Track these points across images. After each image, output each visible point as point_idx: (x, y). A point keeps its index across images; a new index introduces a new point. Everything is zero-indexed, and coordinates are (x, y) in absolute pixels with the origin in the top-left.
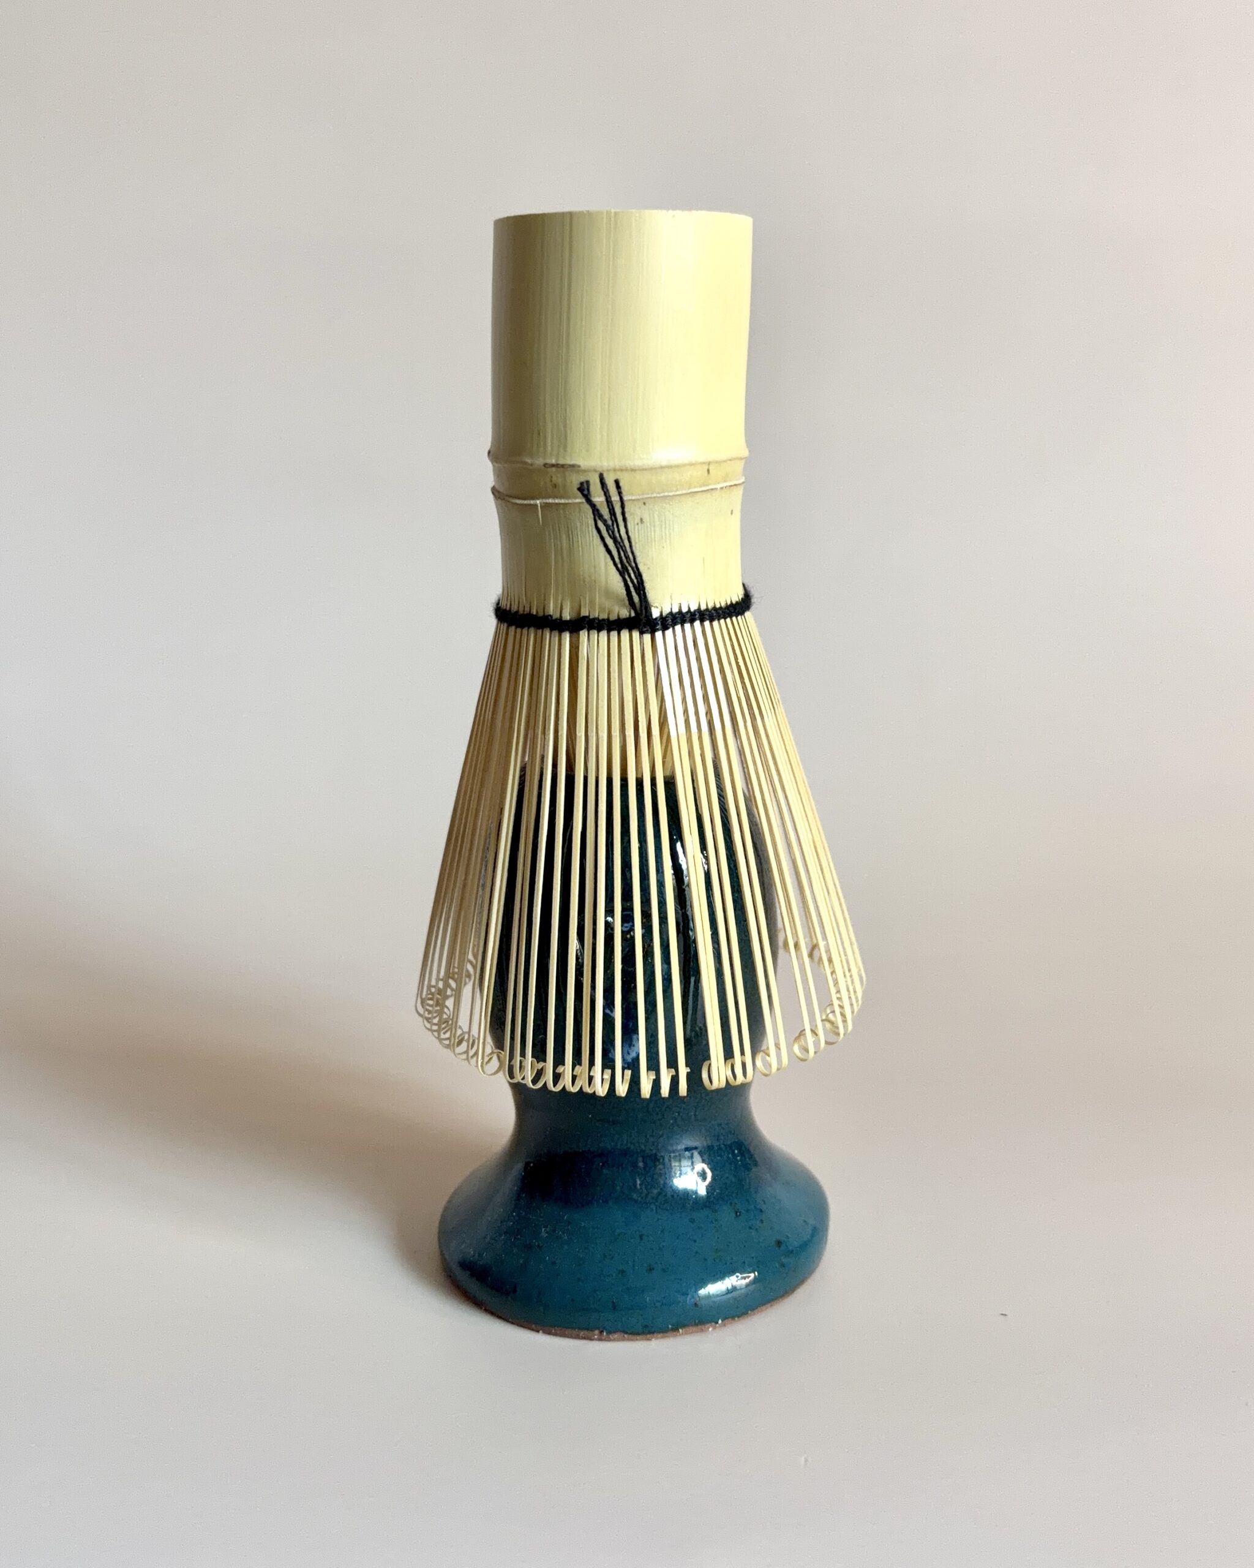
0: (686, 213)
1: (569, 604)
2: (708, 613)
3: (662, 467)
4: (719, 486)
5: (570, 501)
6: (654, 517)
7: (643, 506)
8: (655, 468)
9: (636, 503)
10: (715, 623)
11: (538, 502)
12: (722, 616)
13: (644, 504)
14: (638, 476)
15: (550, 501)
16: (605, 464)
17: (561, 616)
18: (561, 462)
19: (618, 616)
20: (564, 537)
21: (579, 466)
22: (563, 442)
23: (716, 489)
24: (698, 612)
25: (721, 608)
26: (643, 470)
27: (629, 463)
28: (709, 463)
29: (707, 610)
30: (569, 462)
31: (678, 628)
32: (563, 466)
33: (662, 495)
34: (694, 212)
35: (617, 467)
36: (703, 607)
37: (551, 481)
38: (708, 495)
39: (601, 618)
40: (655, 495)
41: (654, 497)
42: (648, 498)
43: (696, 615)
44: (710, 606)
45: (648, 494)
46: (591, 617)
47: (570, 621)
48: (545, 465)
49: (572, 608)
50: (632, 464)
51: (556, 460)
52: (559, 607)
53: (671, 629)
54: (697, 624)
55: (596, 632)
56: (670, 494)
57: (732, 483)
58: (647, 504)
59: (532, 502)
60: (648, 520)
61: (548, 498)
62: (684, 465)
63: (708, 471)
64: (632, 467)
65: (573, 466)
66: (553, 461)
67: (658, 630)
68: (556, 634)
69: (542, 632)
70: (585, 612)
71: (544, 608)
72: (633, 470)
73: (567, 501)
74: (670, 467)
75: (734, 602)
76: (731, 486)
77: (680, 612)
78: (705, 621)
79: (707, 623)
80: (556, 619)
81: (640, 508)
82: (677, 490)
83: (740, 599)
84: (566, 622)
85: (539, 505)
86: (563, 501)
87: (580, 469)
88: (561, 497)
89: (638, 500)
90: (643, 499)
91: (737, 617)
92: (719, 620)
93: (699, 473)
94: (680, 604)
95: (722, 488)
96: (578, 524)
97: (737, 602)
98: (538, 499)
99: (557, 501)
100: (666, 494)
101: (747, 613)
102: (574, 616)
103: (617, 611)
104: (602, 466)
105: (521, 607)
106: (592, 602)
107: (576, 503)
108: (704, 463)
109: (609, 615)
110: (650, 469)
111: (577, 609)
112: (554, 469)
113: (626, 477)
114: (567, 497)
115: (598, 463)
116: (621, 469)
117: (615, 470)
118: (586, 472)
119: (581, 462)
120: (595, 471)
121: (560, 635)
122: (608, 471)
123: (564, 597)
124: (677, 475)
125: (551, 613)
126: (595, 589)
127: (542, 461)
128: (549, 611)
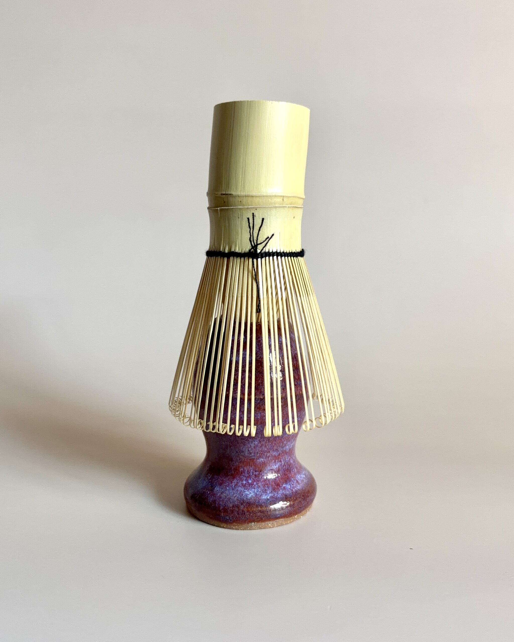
0: (277, 102)
2: (280, 253)
3: (264, 196)
4: (287, 206)
5: (229, 208)
6: (260, 215)
7: (256, 210)
8: (261, 196)
9: (253, 209)
10: (283, 258)
11: (219, 208)
12: (286, 255)
13: (256, 209)
14: (254, 198)
15: (223, 208)
16: (242, 194)
18: (227, 193)
19: (245, 251)
20: (227, 222)
21: (233, 194)
22: (228, 186)
23: (286, 207)
24: (276, 253)
25: (286, 253)
26: (256, 197)
27: (251, 194)
28: (283, 197)
30: (229, 193)
31: (267, 258)
32: (227, 194)
33: (263, 206)
34: (280, 102)
35: (246, 195)
36: (278, 251)
37: (223, 200)
38: (282, 209)
39: (239, 252)
40: (260, 206)
41: (260, 207)
42: (258, 207)
43: (275, 254)
44: (282, 251)
46: (235, 252)
47: (228, 253)
48: (221, 194)
49: (228, 248)
50: (252, 194)
52: (224, 249)
53: (264, 258)
54: (275, 257)
55: (236, 257)
57: (294, 206)
58: (257, 210)
59: (217, 209)
60: (258, 216)
61: (222, 207)
62: (273, 196)
63: (283, 199)
64: (252, 195)
65: (230, 194)
66: (224, 193)
67: (259, 258)
69: (218, 258)
70: (233, 250)
71: (219, 249)
72: (252, 197)
73: (228, 208)
74: (267, 196)
75: (293, 252)
76: (294, 207)
77: (269, 252)
79: (279, 257)
80: (223, 252)
81: (254, 211)
82: (270, 205)
83: (297, 252)
84: (226, 253)
85: (219, 209)
86: (227, 208)
87: (233, 195)
88: (226, 206)
89: (254, 208)
90: (255, 208)
91: (293, 257)
92: (285, 257)
93: (279, 200)
94: (269, 249)
95: (289, 207)
96: (232, 216)
97: (294, 252)
98: (219, 207)
99: (225, 208)
100: (265, 206)
101: (300, 257)
102: (229, 251)
103: (244, 250)
104: (241, 195)
105: (213, 249)
106: (236, 246)
107: (231, 208)
108: (281, 196)
109: (241, 251)
110: (259, 196)
111: (230, 249)
112: (224, 196)
113: (250, 199)
114: (228, 206)
115: (240, 194)
116: (248, 196)
117: (245, 196)
118: (235, 197)
119: (234, 193)
120: (239, 196)
121: (223, 258)
122: (243, 196)
123: (226, 244)
124: (270, 200)
125: (221, 250)
126: (237, 241)
127: (220, 193)
128: (220, 250)
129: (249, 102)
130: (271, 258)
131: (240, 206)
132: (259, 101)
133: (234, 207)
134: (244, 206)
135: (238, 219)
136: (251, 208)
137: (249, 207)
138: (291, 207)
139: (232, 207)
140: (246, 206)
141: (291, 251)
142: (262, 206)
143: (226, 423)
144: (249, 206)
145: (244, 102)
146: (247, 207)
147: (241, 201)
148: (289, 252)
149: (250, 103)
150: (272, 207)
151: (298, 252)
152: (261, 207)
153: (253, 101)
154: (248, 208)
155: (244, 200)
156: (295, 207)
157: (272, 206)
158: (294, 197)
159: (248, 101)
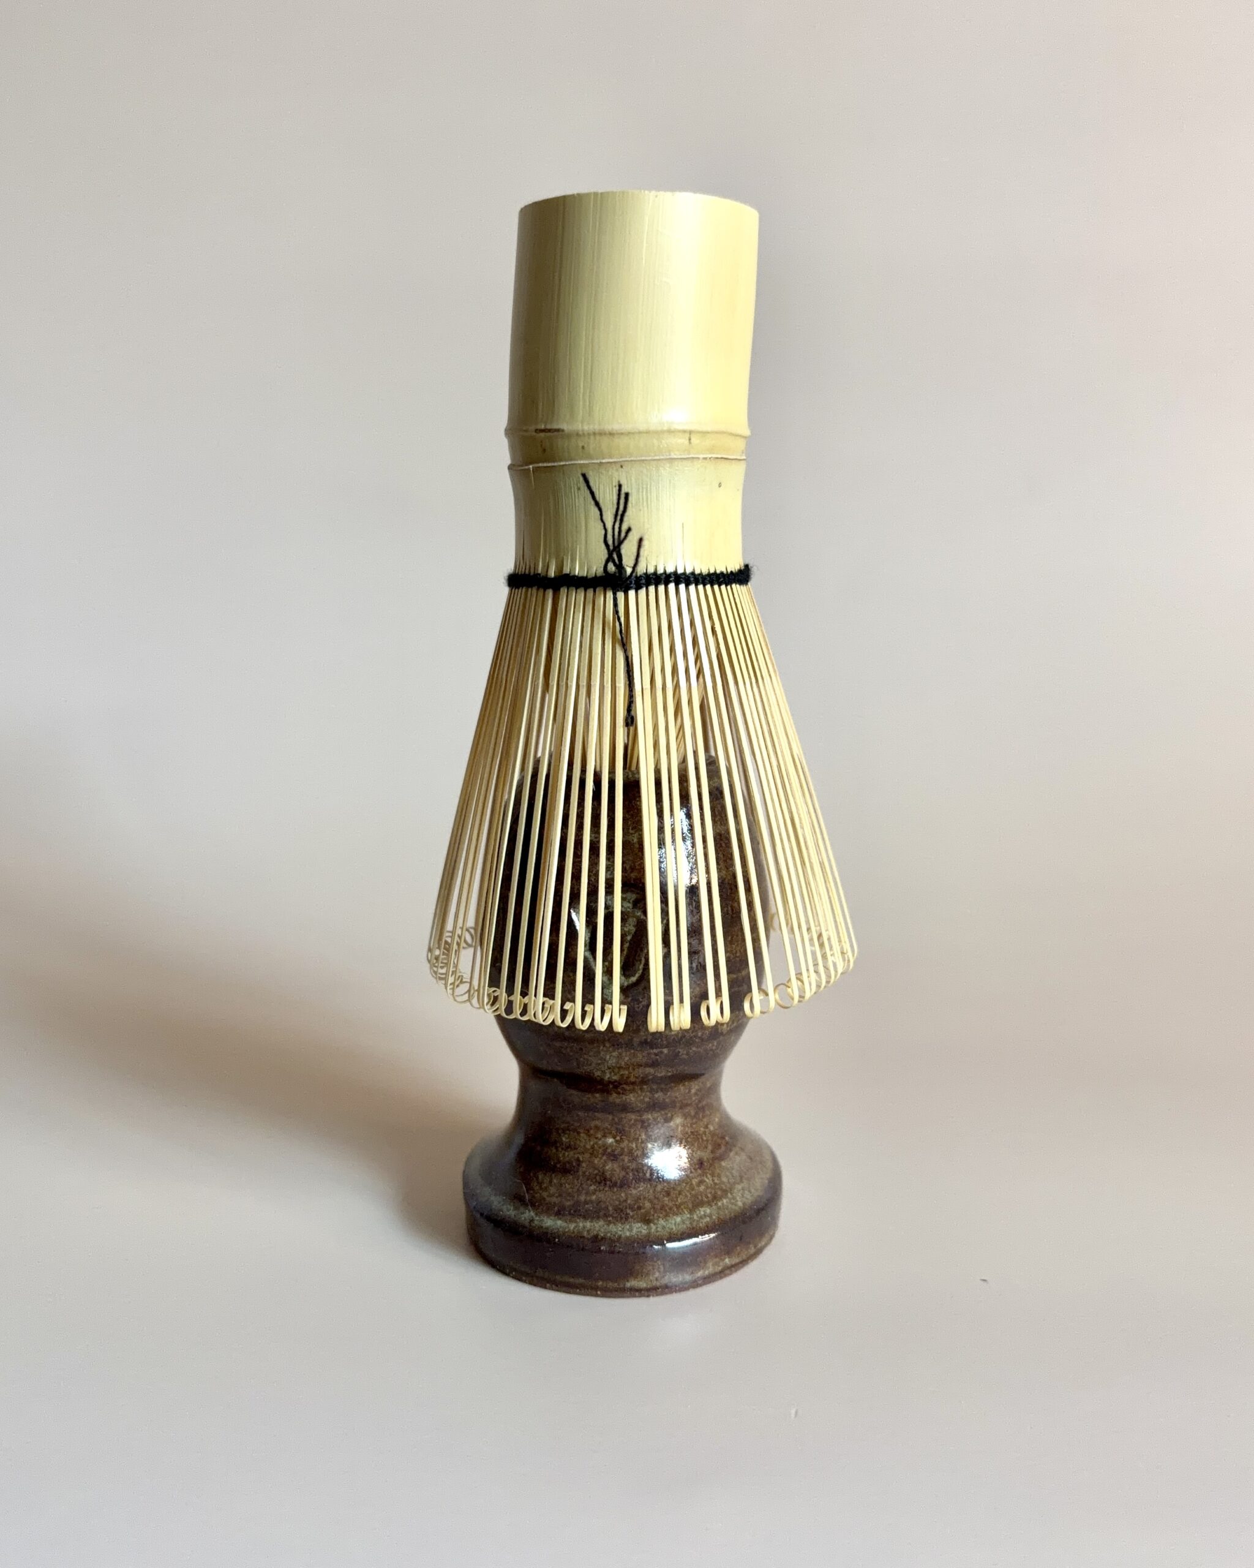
0: (669, 194)
1: (554, 563)
2: (683, 576)
3: (640, 433)
4: (701, 456)
5: (556, 464)
6: (631, 480)
7: (620, 469)
8: (633, 433)
9: (613, 465)
10: (692, 587)
11: (531, 466)
12: (701, 581)
13: (622, 467)
14: (616, 440)
15: (540, 465)
16: (586, 428)
17: (547, 575)
18: (549, 427)
19: (596, 573)
20: (551, 500)
21: (563, 431)
22: (552, 409)
23: (698, 458)
24: (674, 575)
25: (701, 574)
26: (621, 434)
27: (608, 427)
28: (690, 432)
29: (684, 574)
30: (555, 426)
31: (652, 589)
32: (550, 431)
33: (638, 459)
35: (597, 431)
36: (680, 571)
37: (541, 445)
38: (688, 463)
39: (581, 575)
40: (632, 459)
41: (631, 461)
42: (624, 461)
43: (671, 577)
44: (688, 571)
45: (626, 457)
46: (571, 575)
47: (555, 578)
48: (536, 431)
49: (556, 566)
50: (611, 429)
51: (545, 426)
52: (546, 567)
53: (644, 589)
54: (672, 586)
55: (574, 589)
56: (647, 458)
57: (719, 456)
58: (624, 467)
59: (527, 467)
61: (539, 462)
62: (663, 432)
63: (690, 439)
64: (611, 431)
65: (558, 430)
66: (543, 427)
67: (631, 588)
68: (541, 591)
69: (532, 590)
70: (566, 570)
71: (535, 569)
72: (611, 434)
73: (553, 464)
74: (648, 432)
75: (718, 572)
76: (717, 458)
77: (655, 573)
78: (680, 584)
79: (682, 587)
80: (543, 576)
81: (617, 470)
82: (655, 455)
83: (729, 571)
84: (551, 579)
85: (531, 469)
86: (550, 464)
87: (563, 433)
88: (549, 462)
89: (615, 462)
90: (620, 462)
91: (719, 586)
92: (696, 585)
93: (680, 441)
94: (656, 566)
95: (705, 459)
96: (562, 486)
97: (722, 573)
98: (531, 463)
99: (545, 465)
100: (643, 458)
101: (738, 586)
102: (557, 574)
103: (595, 569)
104: (583, 430)
105: (520, 570)
106: (573, 561)
107: (560, 466)
108: (684, 431)
109: (587, 572)
110: (629, 434)
111: (560, 567)
112: (542, 435)
113: (605, 441)
114: (554, 462)
115: (580, 427)
116: (602, 434)
117: (594, 434)
118: (569, 436)
119: (564, 426)
120: (578, 435)
121: (545, 591)
122: (589, 434)
123: (550, 556)
124: (655, 441)
125: (540, 572)
126: (576, 547)
127: (533, 428)
128: (538, 570)
129: (599, 196)
130: (661, 588)
131: (581, 459)
132: (623, 193)
133: (567, 463)
134: (593, 459)
135: (578, 493)
136: (609, 463)
137: (604, 461)
138: (710, 458)
139: (562, 463)
140: (597, 459)
141: (712, 571)
142: (635, 459)
143: (553, 997)
144: (603, 459)
145: (588, 195)
146: (598, 461)
147: (583, 447)
148: (707, 573)
149: (600, 199)
150: (663, 459)
151: (731, 572)
152: (635, 461)
153: (608, 193)
154: (601, 463)
155: (592, 445)
156: (722, 458)
157: (662, 457)
158: (717, 433)
159: (596, 194)
